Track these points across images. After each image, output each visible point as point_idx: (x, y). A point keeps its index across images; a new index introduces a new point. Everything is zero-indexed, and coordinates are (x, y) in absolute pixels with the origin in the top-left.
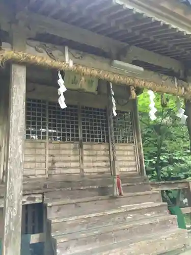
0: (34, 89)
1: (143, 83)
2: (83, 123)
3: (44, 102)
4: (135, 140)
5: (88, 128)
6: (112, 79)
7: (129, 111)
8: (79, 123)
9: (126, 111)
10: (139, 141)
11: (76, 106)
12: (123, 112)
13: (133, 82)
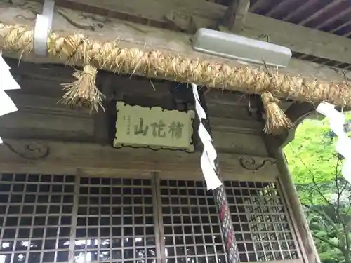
0: (48, 153)
1: (300, 82)
2: (166, 220)
3: (71, 178)
4: (300, 249)
5: (178, 230)
6: (198, 72)
7: (271, 180)
8: (155, 220)
9: (264, 180)
10: (309, 251)
11: (147, 182)
12: (259, 185)
13: (268, 79)
